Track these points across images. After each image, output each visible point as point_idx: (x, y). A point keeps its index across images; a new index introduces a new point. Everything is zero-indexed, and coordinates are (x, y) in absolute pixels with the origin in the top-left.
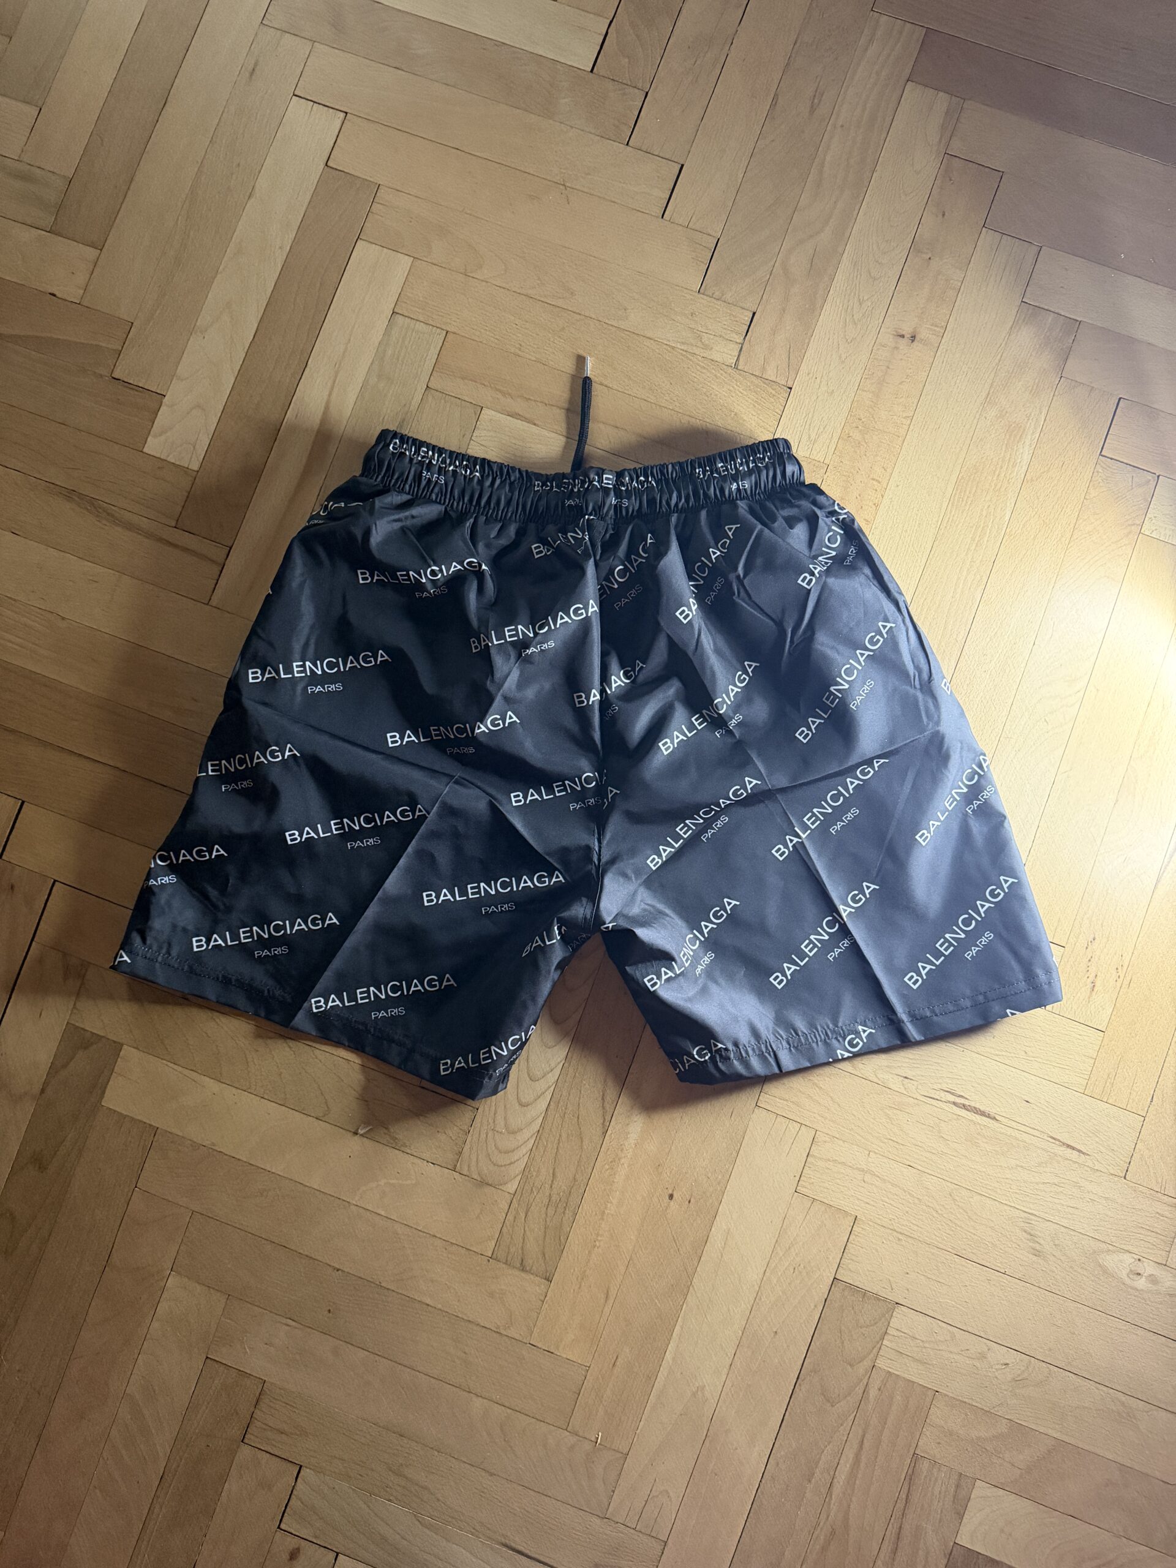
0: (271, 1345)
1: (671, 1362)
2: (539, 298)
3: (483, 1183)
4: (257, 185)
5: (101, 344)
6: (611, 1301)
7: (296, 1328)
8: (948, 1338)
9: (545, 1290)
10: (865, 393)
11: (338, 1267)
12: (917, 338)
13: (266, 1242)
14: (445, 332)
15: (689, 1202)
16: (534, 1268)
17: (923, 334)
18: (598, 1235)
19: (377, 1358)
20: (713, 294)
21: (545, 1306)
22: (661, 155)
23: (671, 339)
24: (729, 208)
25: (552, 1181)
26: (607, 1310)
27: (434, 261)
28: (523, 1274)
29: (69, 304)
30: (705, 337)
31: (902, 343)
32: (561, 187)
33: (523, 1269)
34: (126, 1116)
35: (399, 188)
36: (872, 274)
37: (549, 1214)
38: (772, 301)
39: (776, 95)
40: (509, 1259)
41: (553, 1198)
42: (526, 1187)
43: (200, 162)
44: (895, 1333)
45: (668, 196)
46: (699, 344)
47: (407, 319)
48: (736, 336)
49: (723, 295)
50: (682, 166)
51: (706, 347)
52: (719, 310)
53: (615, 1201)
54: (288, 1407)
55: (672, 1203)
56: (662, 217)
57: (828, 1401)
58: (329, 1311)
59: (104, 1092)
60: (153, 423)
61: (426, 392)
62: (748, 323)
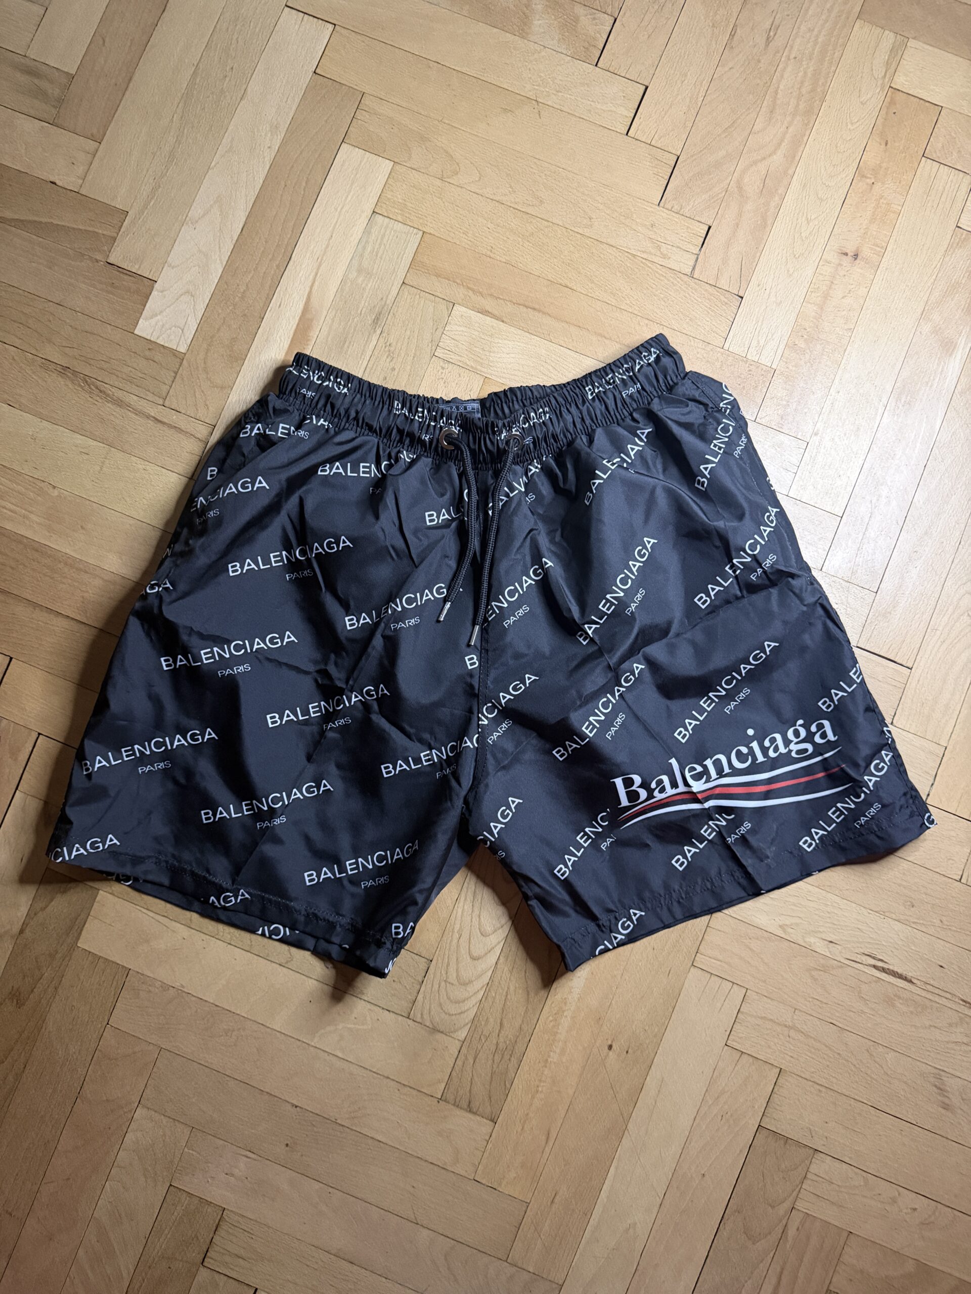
0: (232, 1175)
1: (605, 1200)
2: (509, 204)
3: (435, 1030)
4: (249, 89)
5: (96, 230)
6: (551, 1143)
7: (255, 1160)
8: (862, 1184)
9: (490, 1131)
10: (809, 305)
11: (297, 1104)
12: (859, 257)
13: (228, 1079)
14: (421, 233)
15: (627, 1052)
16: (480, 1109)
17: (866, 252)
18: (540, 1081)
19: (331, 1190)
20: (672, 208)
21: (490, 1146)
22: (627, 76)
23: (632, 247)
24: (689, 129)
25: (500, 1031)
26: (547, 1150)
27: (415, 167)
28: (470, 1116)
29: (69, 192)
30: (664, 248)
31: (846, 261)
32: (534, 102)
33: (470, 1111)
34: (100, 957)
35: (382, 97)
36: (819, 196)
37: (495, 1061)
38: (727, 216)
39: (735, 26)
40: (457, 1100)
41: (501, 1046)
42: (475, 1035)
43: (195, 64)
44: (815, 1178)
45: (633, 115)
46: (658, 253)
47: (386, 219)
48: (693, 248)
49: (681, 209)
50: (647, 88)
51: (664, 256)
52: (677, 223)
53: (558, 1051)
54: (246, 1233)
55: (611, 1053)
56: (627, 134)
57: (750, 1239)
58: (287, 1145)
59: (80, 934)
60: (145, 306)
61: (403, 287)
62: (704, 236)
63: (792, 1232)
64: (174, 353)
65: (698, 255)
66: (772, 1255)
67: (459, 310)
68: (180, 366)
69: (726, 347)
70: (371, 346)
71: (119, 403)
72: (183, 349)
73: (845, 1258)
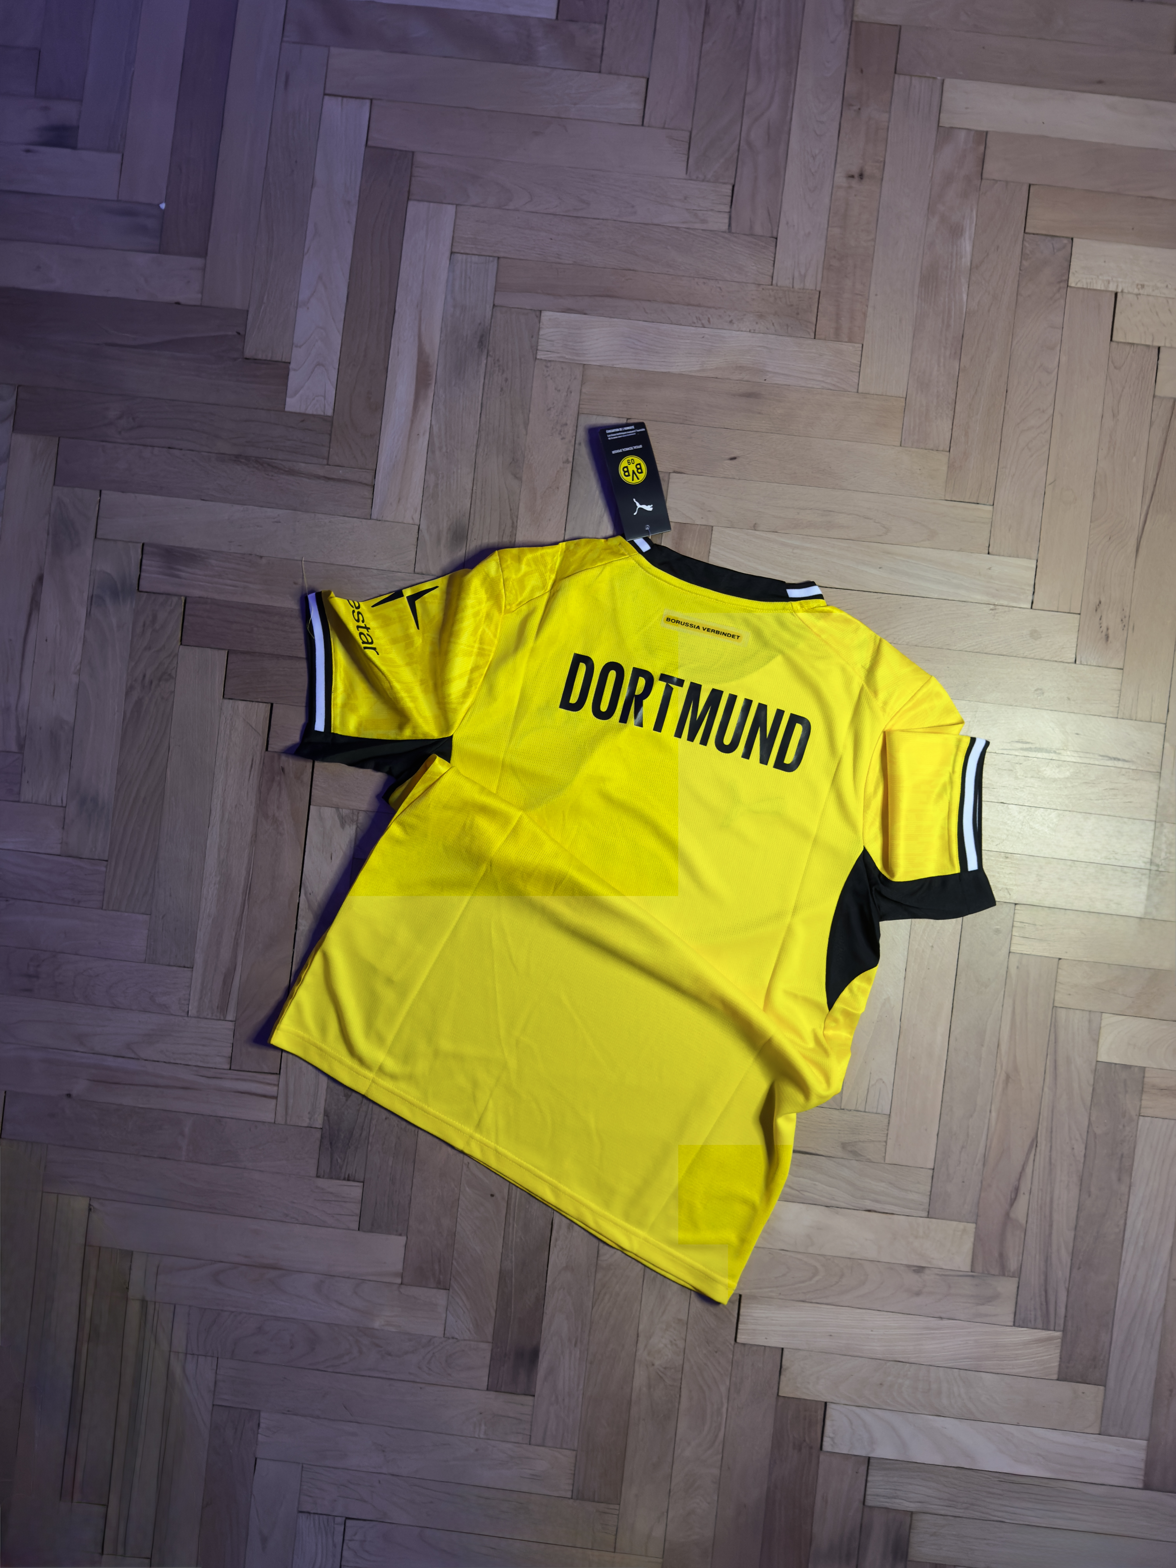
2: (562, 214)
4: (316, 175)
5: (228, 333)
10: (833, 229)
12: (864, 176)
14: (496, 259)
17: (869, 170)
22: (629, 74)
23: (674, 221)
24: (693, 105)
27: (475, 204)
29: (193, 307)
30: (700, 214)
31: (854, 182)
32: (558, 119)
35: (429, 151)
36: (817, 132)
38: (745, 172)
44: (1021, 925)
45: (643, 107)
46: (697, 220)
47: (463, 255)
48: (724, 207)
49: (706, 177)
50: (648, 79)
52: (706, 189)
56: (643, 124)
57: (982, 986)
60: (286, 385)
61: (494, 309)
62: (730, 194)
63: (1013, 971)
64: (323, 418)
65: (730, 212)
66: (1003, 993)
67: (546, 315)
68: (332, 428)
69: (774, 282)
70: (483, 365)
71: (291, 472)
72: (329, 412)
73: (1061, 979)
